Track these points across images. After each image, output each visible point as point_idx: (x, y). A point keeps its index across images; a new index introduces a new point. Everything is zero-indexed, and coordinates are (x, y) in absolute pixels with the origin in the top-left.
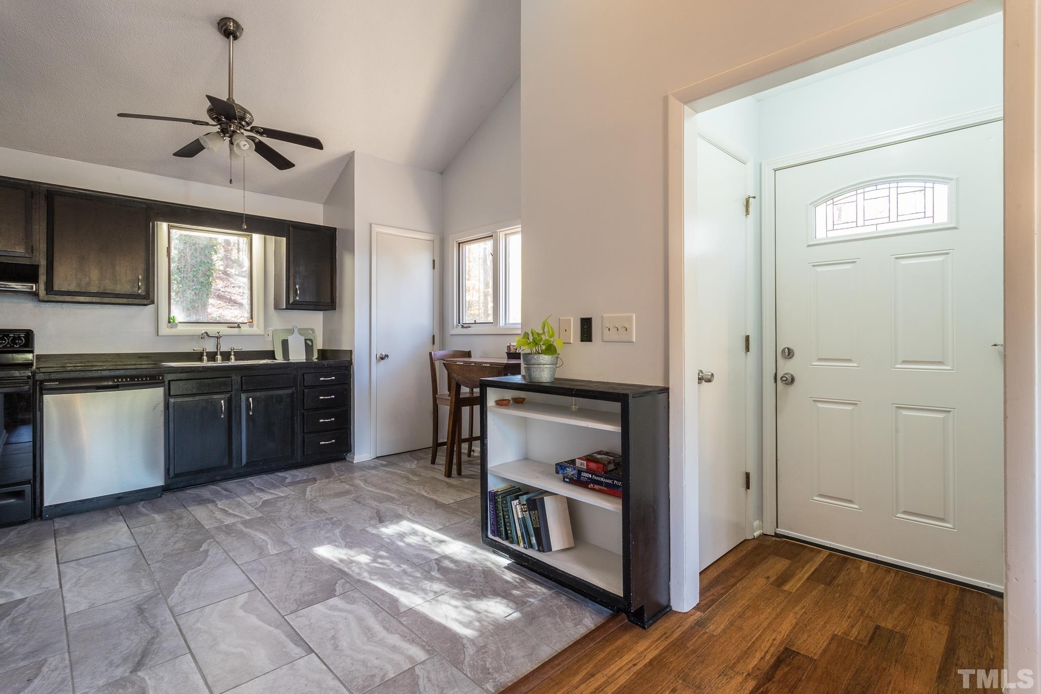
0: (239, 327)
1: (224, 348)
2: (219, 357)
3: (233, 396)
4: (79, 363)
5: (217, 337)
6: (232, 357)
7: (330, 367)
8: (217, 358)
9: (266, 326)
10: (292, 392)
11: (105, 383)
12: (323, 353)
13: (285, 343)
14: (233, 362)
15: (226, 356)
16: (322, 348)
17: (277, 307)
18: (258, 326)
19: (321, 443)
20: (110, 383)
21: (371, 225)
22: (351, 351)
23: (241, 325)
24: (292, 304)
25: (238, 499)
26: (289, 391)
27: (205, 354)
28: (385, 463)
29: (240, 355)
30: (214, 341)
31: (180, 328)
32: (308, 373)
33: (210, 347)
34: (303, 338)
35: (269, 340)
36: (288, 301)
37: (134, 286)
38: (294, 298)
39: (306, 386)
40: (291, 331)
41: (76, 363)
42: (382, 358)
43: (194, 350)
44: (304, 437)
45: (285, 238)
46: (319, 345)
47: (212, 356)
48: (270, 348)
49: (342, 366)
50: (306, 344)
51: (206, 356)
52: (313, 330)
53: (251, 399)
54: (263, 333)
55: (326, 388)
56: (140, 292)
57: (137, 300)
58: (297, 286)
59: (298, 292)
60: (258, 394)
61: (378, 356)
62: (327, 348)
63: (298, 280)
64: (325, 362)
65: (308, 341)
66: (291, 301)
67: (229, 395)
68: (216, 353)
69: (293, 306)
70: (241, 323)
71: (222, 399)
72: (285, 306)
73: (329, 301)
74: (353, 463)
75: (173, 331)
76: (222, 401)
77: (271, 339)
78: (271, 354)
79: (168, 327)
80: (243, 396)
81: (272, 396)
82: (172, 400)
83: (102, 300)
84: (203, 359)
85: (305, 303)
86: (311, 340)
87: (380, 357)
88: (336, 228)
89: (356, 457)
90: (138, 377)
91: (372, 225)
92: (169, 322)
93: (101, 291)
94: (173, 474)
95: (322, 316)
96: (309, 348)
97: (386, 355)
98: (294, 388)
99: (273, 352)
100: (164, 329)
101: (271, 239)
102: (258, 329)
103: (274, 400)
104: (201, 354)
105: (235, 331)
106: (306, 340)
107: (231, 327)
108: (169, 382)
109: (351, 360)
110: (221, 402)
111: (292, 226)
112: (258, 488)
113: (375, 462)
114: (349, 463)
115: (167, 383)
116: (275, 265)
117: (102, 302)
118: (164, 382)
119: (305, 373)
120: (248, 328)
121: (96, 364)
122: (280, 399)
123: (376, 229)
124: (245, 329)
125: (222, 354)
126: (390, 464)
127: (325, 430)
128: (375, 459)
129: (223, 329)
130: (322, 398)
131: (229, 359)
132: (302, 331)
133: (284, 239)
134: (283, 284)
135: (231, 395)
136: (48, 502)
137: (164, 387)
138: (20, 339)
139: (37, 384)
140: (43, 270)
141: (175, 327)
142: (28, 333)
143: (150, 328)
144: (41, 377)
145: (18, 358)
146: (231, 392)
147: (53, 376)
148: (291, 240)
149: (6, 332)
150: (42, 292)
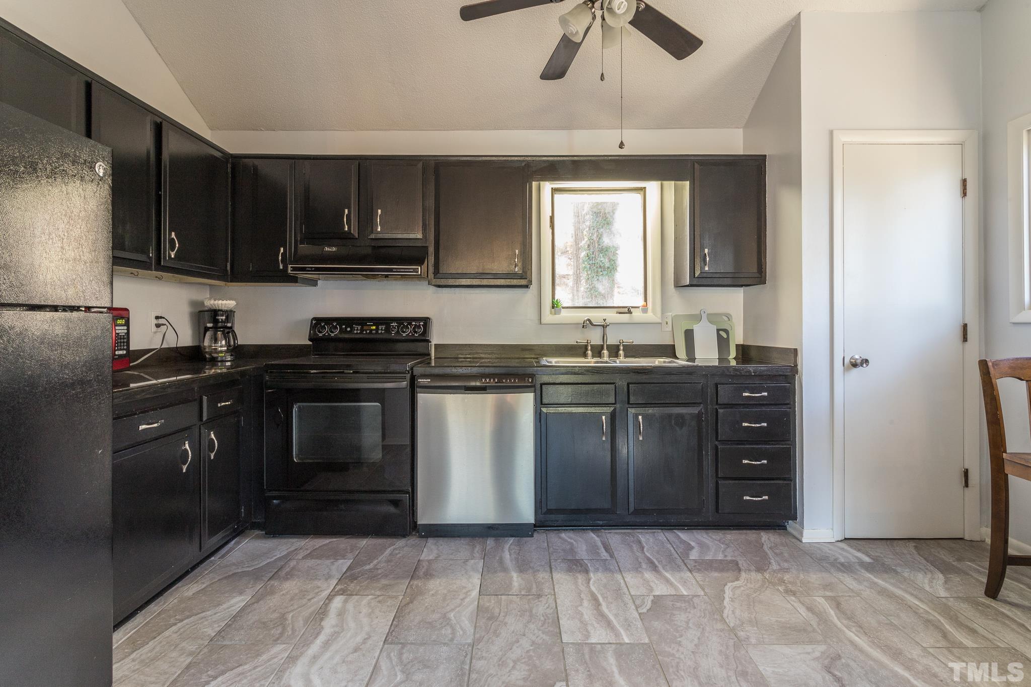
0: (630, 312)
1: (612, 340)
2: (605, 352)
3: (617, 410)
4: (469, 355)
5: (603, 326)
6: (622, 353)
7: (760, 376)
8: (603, 353)
9: (664, 310)
10: (699, 412)
11: (473, 384)
12: (744, 352)
13: (689, 335)
14: (622, 361)
15: (614, 351)
16: (742, 343)
17: (678, 285)
18: (654, 311)
19: (745, 498)
20: (478, 384)
21: (831, 133)
22: (796, 350)
23: (632, 310)
24: (698, 278)
25: (619, 577)
26: (695, 410)
27: (589, 348)
28: (867, 559)
29: (633, 350)
30: (599, 331)
31: (565, 316)
32: (723, 384)
33: (595, 339)
34: (714, 329)
35: (667, 330)
36: (692, 273)
37: (511, 264)
38: (702, 268)
39: (720, 404)
40: (698, 318)
41: (466, 355)
42: (854, 365)
43: (577, 342)
44: (717, 483)
45: (688, 182)
46: (738, 337)
47: (597, 351)
48: (668, 341)
49: (780, 375)
50: (719, 337)
51: (591, 350)
52: (729, 317)
53: (640, 417)
54: (659, 321)
55: (752, 408)
56: (516, 269)
57: (515, 280)
58: (706, 251)
59: (708, 259)
60: (650, 411)
61: (847, 361)
62: (750, 343)
63: (706, 241)
64: (751, 368)
65: (721, 332)
66: (697, 274)
67: (612, 409)
68: (602, 347)
69: (700, 281)
70: (632, 307)
71: (603, 414)
72: (688, 281)
73: (754, 269)
74: (801, 541)
75: (557, 319)
76: (604, 417)
77: (671, 329)
78: (669, 351)
79: (551, 313)
80: (632, 411)
81: (670, 416)
82: (544, 410)
83: (481, 281)
84: (588, 354)
85: (717, 275)
86: (726, 331)
87: (851, 362)
88: (765, 156)
89: (806, 532)
90: (506, 377)
91: (835, 133)
92: (553, 307)
93: (481, 271)
94: (546, 510)
95: (743, 294)
96: (723, 342)
97: (862, 360)
98: (702, 405)
99: (673, 347)
100: (548, 317)
101: (670, 185)
102: (651, 316)
103: (673, 422)
104: (585, 347)
105: (625, 318)
106: (718, 330)
107: (620, 313)
108: (541, 385)
109: (796, 366)
110: (602, 417)
111: (697, 162)
112: (649, 559)
113: (843, 549)
114: (794, 540)
115: (538, 386)
116: (676, 226)
117: (482, 284)
118: (534, 386)
119: (720, 384)
120: (642, 314)
121: (483, 356)
122: (680, 420)
123: (841, 138)
124: (637, 315)
125: (610, 348)
126: (878, 567)
127: (752, 477)
128: (841, 541)
129: (611, 316)
130: (746, 424)
131: (617, 355)
132: (712, 318)
133: (687, 184)
134: (687, 249)
135: (615, 410)
136: (423, 519)
137: (535, 392)
138: (419, 327)
139: (413, 379)
140: (431, 250)
141: (559, 313)
142: (426, 321)
143: (532, 314)
144: (418, 370)
145: (420, 348)
146: (614, 404)
147: (428, 370)
148: (697, 183)
149: (410, 320)
150: (431, 275)
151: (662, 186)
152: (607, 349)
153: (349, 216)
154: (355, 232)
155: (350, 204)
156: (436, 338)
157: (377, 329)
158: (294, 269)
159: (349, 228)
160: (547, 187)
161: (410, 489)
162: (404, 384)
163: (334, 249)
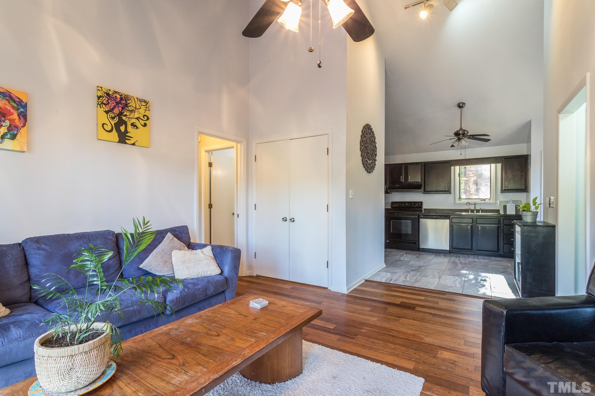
0: (485, 200)
1: (478, 208)
2: (475, 211)
5: (474, 204)
6: (480, 211)
9: (497, 199)
11: (434, 217)
13: (505, 207)
14: (480, 213)
15: (478, 211)
17: (502, 192)
18: (493, 200)
19: (512, 249)
24: (504, 190)
26: (497, 226)
29: (483, 211)
31: (463, 201)
33: (472, 208)
34: (514, 205)
35: (497, 205)
36: (502, 189)
37: (446, 188)
38: (505, 187)
39: (505, 224)
40: (508, 202)
43: (466, 208)
44: (503, 245)
45: (501, 164)
47: (472, 211)
48: (498, 209)
53: (480, 227)
54: (495, 202)
57: (447, 192)
58: (507, 183)
59: (507, 185)
68: (474, 210)
71: (469, 225)
73: (524, 188)
75: (460, 202)
77: (499, 205)
78: (498, 211)
79: (459, 200)
80: (477, 225)
82: (453, 224)
85: (511, 190)
88: (528, 155)
90: (442, 216)
94: (452, 248)
98: (499, 224)
100: (457, 201)
105: (483, 202)
106: (516, 206)
107: (481, 200)
108: (452, 218)
111: (504, 158)
117: (437, 193)
118: (450, 218)
119: (505, 219)
120: (488, 201)
121: (437, 212)
129: (478, 201)
132: (514, 202)
135: (472, 225)
136: (421, 247)
137: (450, 219)
138: (419, 204)
139: (419, 216)
140: (423, 185)
141: (461, 200)
142: (421, 203)
143: (453, 201)
144: (420, 214)
145: (419, 209)
146: (472, 223)
147: (422, 214)
148: (504, 164)
149: (417, 202)
150: (423, 191)
151: (496, 165)
152: (470, 211)
153: (402, 178)
154: (403, 181)
155: (402, 175)
156: (424, 207)
157: (408, 205)
158: (390, 191)
159: (402, 181)
160: (457, 168)
161: (418, 240)
162: (417, 217)
163: (398, 186)
